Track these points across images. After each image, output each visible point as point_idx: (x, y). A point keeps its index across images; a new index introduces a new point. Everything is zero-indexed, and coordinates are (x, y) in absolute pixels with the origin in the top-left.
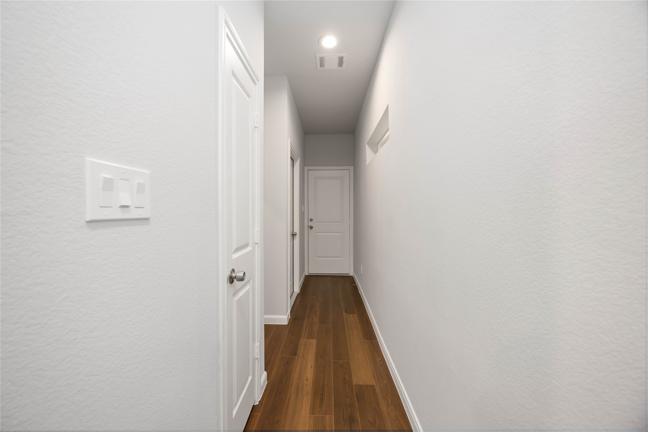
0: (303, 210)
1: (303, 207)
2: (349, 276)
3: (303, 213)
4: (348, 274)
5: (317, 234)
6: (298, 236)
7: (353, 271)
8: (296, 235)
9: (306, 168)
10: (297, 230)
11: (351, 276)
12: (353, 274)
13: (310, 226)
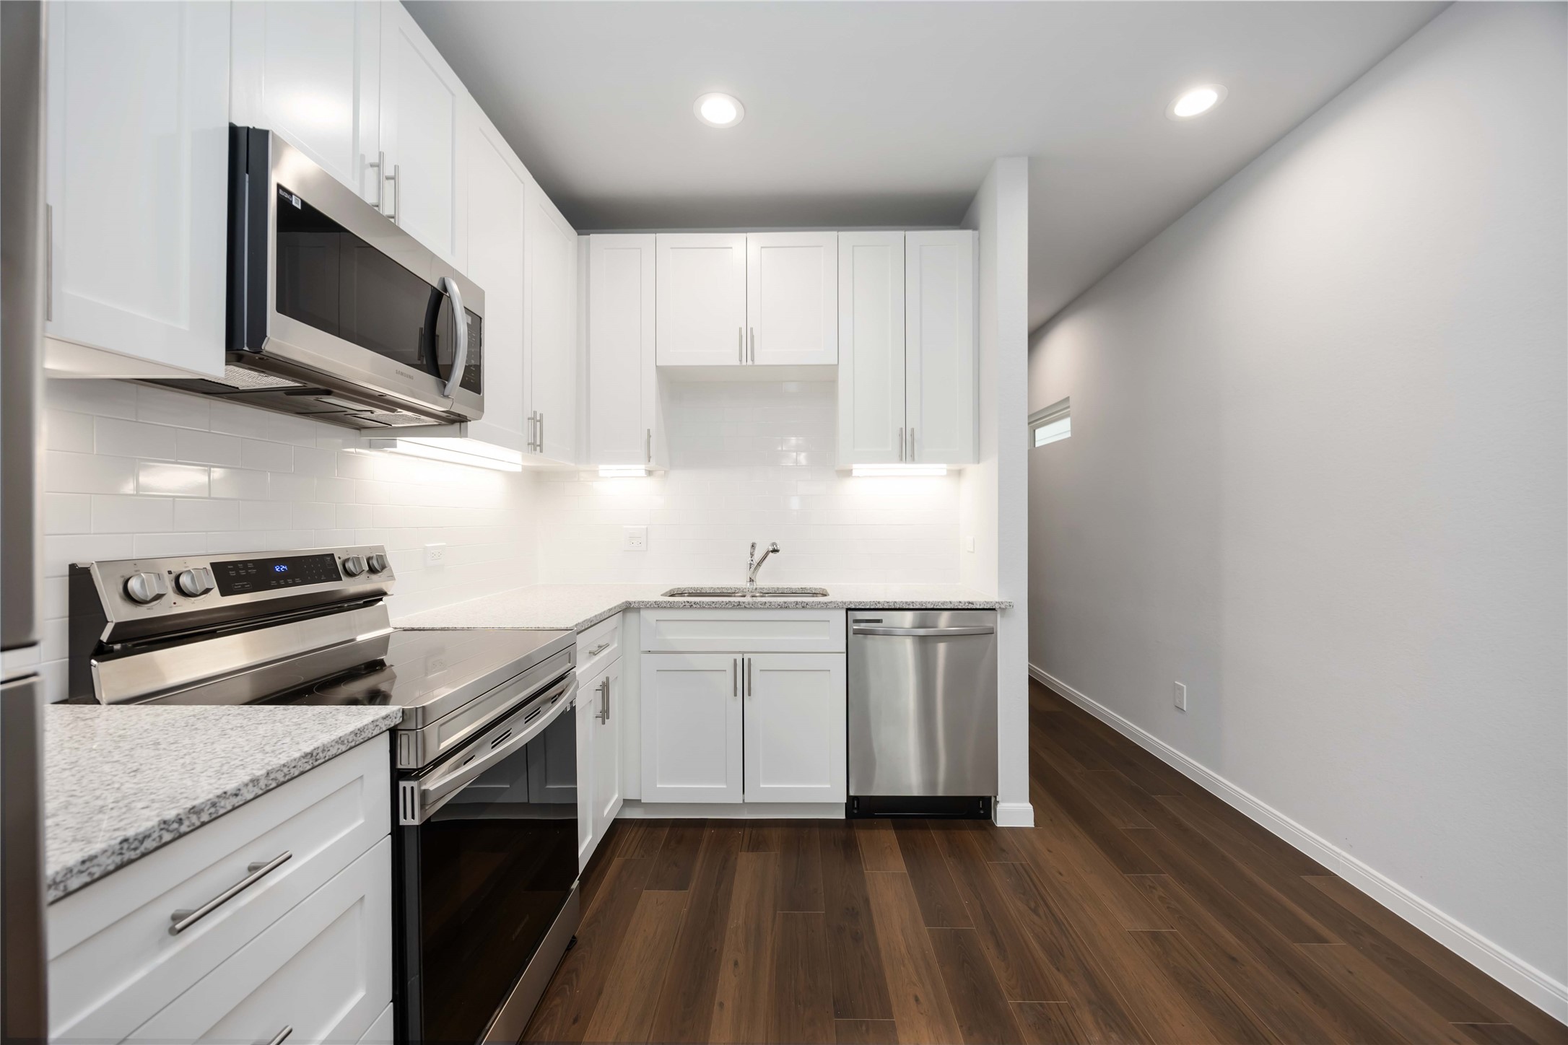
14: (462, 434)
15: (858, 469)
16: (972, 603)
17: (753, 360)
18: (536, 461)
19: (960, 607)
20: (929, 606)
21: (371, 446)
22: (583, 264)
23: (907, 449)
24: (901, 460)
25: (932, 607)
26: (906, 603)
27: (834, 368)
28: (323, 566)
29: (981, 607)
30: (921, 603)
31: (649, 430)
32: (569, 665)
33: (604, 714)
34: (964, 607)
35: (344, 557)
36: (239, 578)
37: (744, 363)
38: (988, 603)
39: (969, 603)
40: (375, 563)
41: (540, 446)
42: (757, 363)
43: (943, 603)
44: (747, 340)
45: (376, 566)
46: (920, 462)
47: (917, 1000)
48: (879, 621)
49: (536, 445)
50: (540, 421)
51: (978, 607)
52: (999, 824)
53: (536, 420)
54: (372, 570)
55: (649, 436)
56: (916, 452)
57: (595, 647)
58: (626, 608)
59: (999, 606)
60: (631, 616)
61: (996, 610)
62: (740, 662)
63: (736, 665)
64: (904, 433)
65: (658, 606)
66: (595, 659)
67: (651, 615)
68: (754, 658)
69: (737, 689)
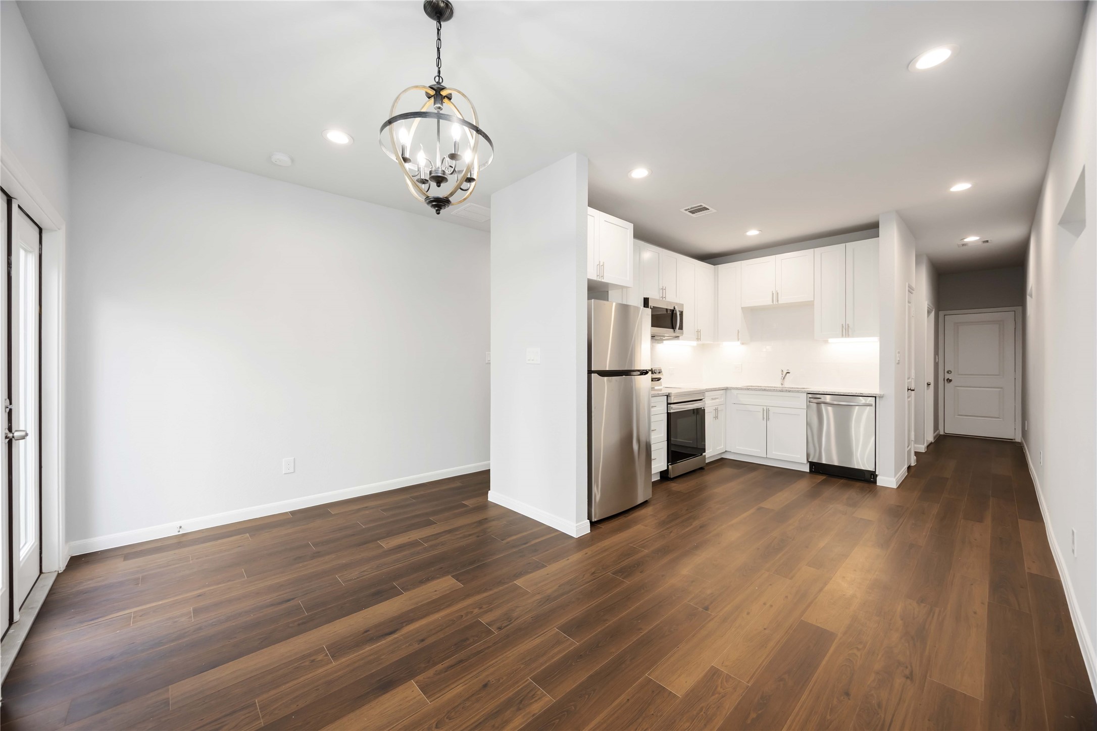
0: (937, 360)
1: (937, 358)
2: (1013, 442)
3: (939, 363)
4: (1011, 440)
5: (956, 388)
6: (932, 387)
7: (1020, 437)
8: (930, 384)
9: (941, 312)
10: (931, 379)
11: (1018, 442)
12: (1021, 440)
13: (948, 379)
14: (679, 339)
15: (830, 340)
16: (863, 394)
17: (778, 301)
18: (699, 342)
19: (856, 395)
20: (842, 394)
21: (658, 343)
22: (716, 275)
23: (846, 331)
24: (842, 335)
26: (832, 392)
27: (812, 302)
29: (867, 396)
30: (838, 393)
31: (737, 330)
32: (703, 398)
33: (716, 417)
34: (858, 395)
35: (654, 369)
37: (774, 303)
38: (870, 394)
39: (861, 393)
40: (659, 371)
41: (700, 339)
42: (780, 302)
43: (848, 393)
44: (776, 295)
46: (853, 337)
48: (820, 398)
49: (698, 339)
50: (700, 332)
51: (865, 396)
52: (877, 484)
53: (698, 332)
54: (659, 373)
55: (738, 332)
56: (850, 333)
57: (714, 397)
58: (726, 389)
59: (877, 396)
60: (728, 392)
61: (875, 397)
62: (765, 409)
63: (763, 410)
64: (844, 325)
65: (737, 389)
66: (714, 401)
67: (735, 392)
68: (770, 408)
69: (763, 418)
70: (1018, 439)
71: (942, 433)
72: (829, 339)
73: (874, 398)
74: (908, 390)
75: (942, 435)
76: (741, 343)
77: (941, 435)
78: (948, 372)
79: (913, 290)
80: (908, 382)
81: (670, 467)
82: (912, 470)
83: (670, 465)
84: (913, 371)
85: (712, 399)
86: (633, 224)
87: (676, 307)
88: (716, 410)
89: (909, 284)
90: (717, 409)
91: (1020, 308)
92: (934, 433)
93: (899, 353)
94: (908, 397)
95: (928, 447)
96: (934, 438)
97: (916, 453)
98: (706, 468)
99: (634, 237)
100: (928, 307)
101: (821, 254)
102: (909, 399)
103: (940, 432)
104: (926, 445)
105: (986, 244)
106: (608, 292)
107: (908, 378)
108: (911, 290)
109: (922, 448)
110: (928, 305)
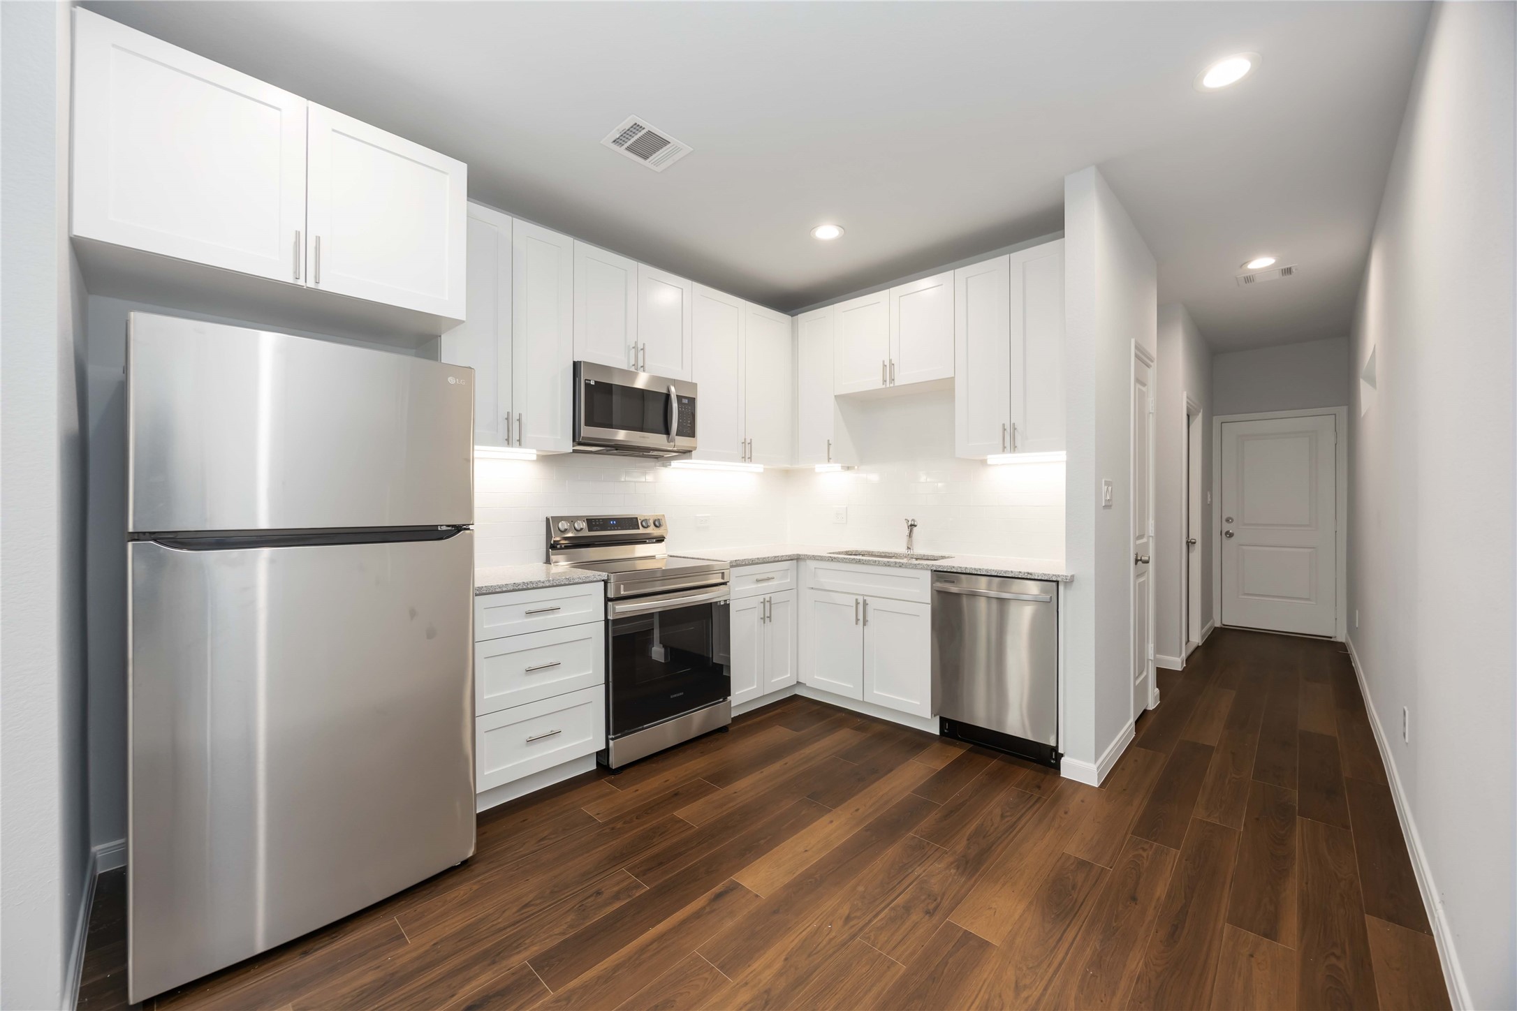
0: (1209, 500)
1: (1209, 496)
2: (1333, 642)
3: (1211, 505)
4: (1331, 638)
5: (1244, 547)
6: (1198, 547)
7: (1345, 631)
8: (1195, 543)
9: (1217, 420)
10: (1196, 534)
11: (1341, 643)
12: (1346, 639)
13: (1227, 533)
15: (992, 459)
16: (1031, 574)
17: (892, 380)
19: (1020, 576)
20: (993, 573)
22: (795, 335)
23: (1011, 439)
24: (1002, 449)
25: (996, 574)
26: (975, 569)
27: (951, 380)
28: (632, 522)
29: (1039, 578)
30: (987, 570)
31: (829, 441)
34: (1023, 577)
35: (642, 519)
36: (596, 525)
37: (888, 385)
38: (1045, 575)
39: (1028, 573)
40: (657, 523)
41: (751, 458)
42: (897, 383)
43: (1006, 572)
44: (889, 369)
45: (658, 524)
46: (1024, 451)
47: (857, 810)
48: (954, 582)
50: (750, 443)
51: (1036, 578)
52: (1063, 775)
53: (746, 443)
54: (656, 526)
55: (829, 444)
56: (1018, 443)
57: (760, 577)
58: (797, 559)
59: (1059, 579)
60: (802, 563)
61: (1057, 582)
62: (861, 601)
63: (857, 603)
64: (1007, 427)
65: (814, 558)
66: (760, 585)
67: (812, 564)
68: (869, 600)
69: (857, 620)
70: (1341, 637)
71: (1218, 624)
72: (989, 456)
73: (1054, 584)
74: (1137, 561)
75: (1218, 628)
76: (843, 467)
77: (1216, 628)
78: (1227, 520)
79: (1152, 361)
80: (1136, 546)
81: (611, 743)
82: (1150, 720)
83: (612, 739)
84: (1151, 523)
85: (758, 581)
86: (464, 166)
87: (673, 389)
88: (767, 604)
89: (1136, 342)
90: (770, 601)
91: (1342, 411)
92: (1202, 627)
93: (1107, 484)
94: (1138, 576)
95: (1188, 659)
96: (1203, 637)
97: (1163, 676)
98: (730, 729)
99: (468, 196)
100: (1187, 402)
101: (967, 278)
102: (1141, 580)
103: (1214, 623)
104: (1184, 655)
105: (1288, 277)
106: (440, 336)
107: (1141, 537)
108: (1143, 358)
109: (1176, 662)
110: (1188, 397)
